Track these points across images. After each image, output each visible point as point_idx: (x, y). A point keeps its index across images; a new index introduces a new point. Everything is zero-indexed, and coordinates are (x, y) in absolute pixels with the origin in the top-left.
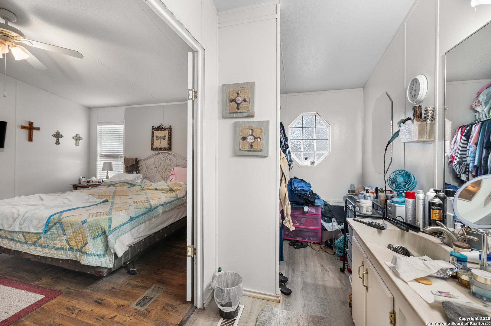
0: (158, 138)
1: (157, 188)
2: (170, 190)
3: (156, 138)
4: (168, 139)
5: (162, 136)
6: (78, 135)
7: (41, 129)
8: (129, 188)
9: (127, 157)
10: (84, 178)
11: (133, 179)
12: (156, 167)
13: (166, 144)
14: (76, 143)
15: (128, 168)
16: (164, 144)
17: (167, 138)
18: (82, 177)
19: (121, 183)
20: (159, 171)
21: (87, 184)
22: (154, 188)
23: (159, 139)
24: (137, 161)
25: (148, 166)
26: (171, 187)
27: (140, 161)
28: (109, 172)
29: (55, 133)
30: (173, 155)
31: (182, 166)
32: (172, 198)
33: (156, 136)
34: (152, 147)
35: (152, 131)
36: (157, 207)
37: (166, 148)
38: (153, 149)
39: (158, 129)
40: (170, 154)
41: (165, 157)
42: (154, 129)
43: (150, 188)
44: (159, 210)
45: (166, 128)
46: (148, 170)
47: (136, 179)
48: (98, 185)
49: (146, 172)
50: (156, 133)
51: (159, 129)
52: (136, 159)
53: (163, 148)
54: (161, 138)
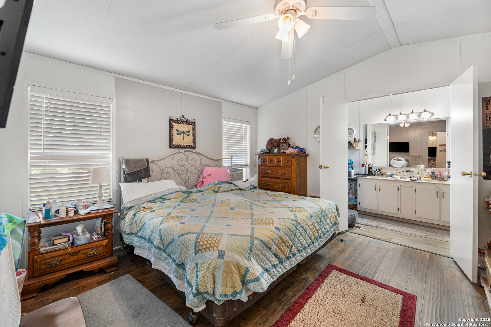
0: (179, 133)
3: (177, 133)
4: (193, 135)
16: (189, 140)
23: (181, 134)
25: (164, 169)
33: (177, 131)
40: (194, 152)
42: (173, 121)
45: (190, 122)
50: (176, 126)
51: (181, 121)
52: (147, 160)
53: (187, 145)
54: (184, 133)
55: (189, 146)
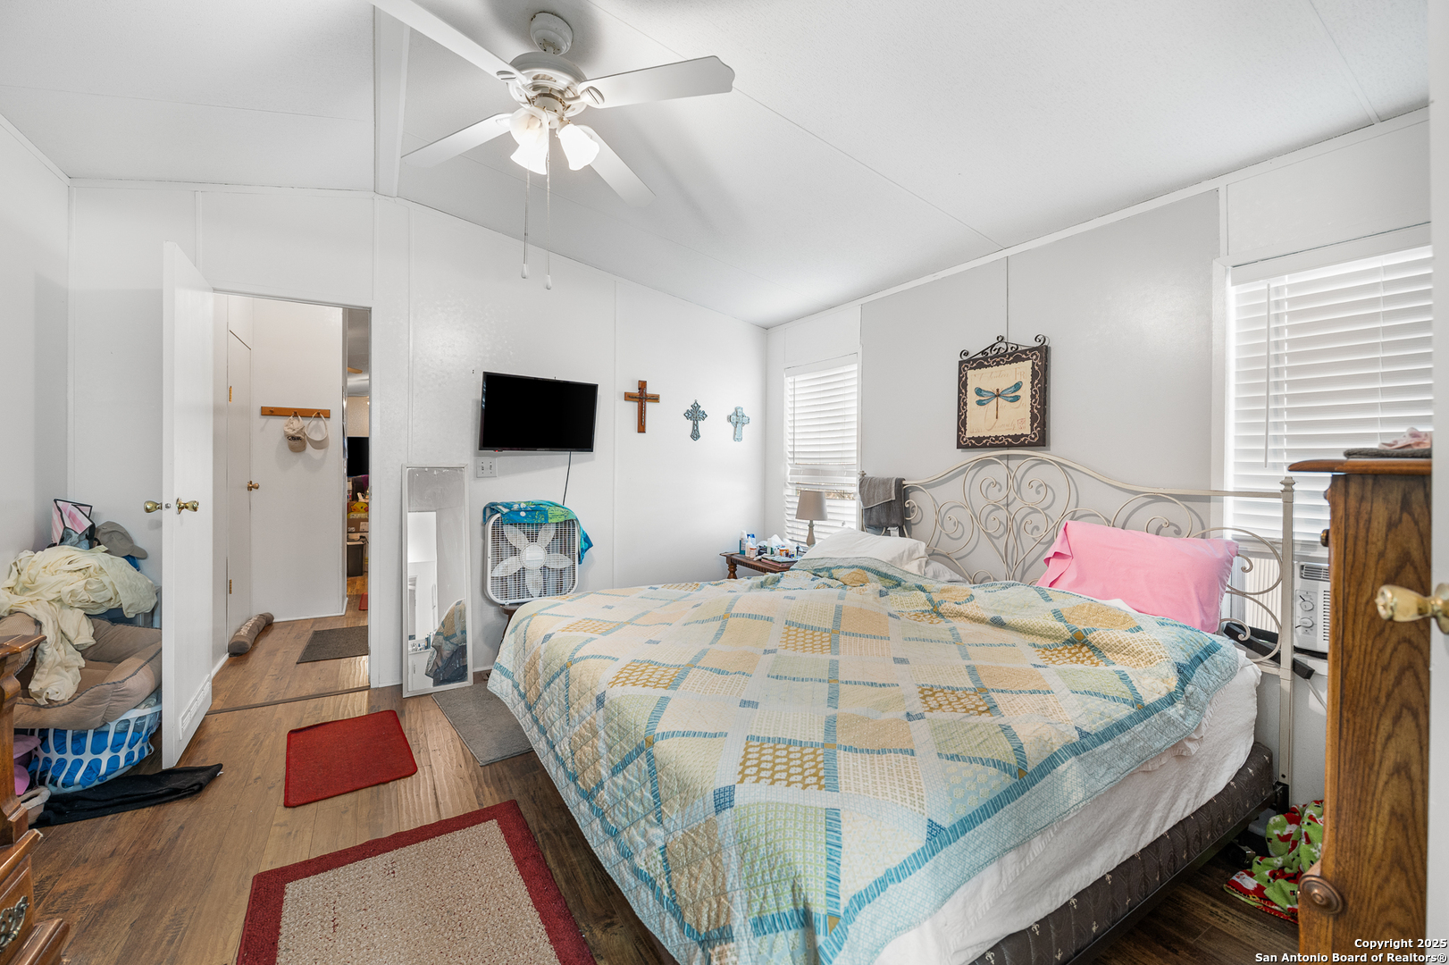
0: (984, 397)
1: (1005, 618)
2: (1071, 642)
3: (979, 398)
4: (1033, 397)
5: (1003, 387)
6: (739, 410)
7: (661, 399)
8: (882, 594)
9: (869, 475)
10: (753, 536)
11: (894, 558)
12: (975, 517)
13: (1023, 420)
14: (735, 434)
15: (874, 513)
16: (1016, 418)
17: (1025, 392)
18: (748, 535)
19: (855, 570)
20: (989, 535)
21: (759, 557)
22: (989, 615)
23: (989, 401)
24: (902, 490)
25: (943, 511)
26: (1081, 627)
27: (913, 488)
28: (814, 522)
29: (690, 408)
30: (1060, 464)
31: (1109, 521)
32: (1112, 706)
33: (979, 391)
34: (959, 436)
35: (960, 372)
36: (1051, 763)
37: (1022, 435)
38: (964, 444)
39: (986, 359)
40: (1042, 462)
41: (1019, 476)
42: (970, 363)
43: (968, 608)
44: (1067, 785)
45: (1024, 352)
46: (942, 526)
47: (905, 558)
48: (785, 565)
49: (937, 533)
50: (976, 378)
51: (992, 358)
52: (899, 483)
53: (1009, 436)
54: (999, 395)
55: (1016, 437)
